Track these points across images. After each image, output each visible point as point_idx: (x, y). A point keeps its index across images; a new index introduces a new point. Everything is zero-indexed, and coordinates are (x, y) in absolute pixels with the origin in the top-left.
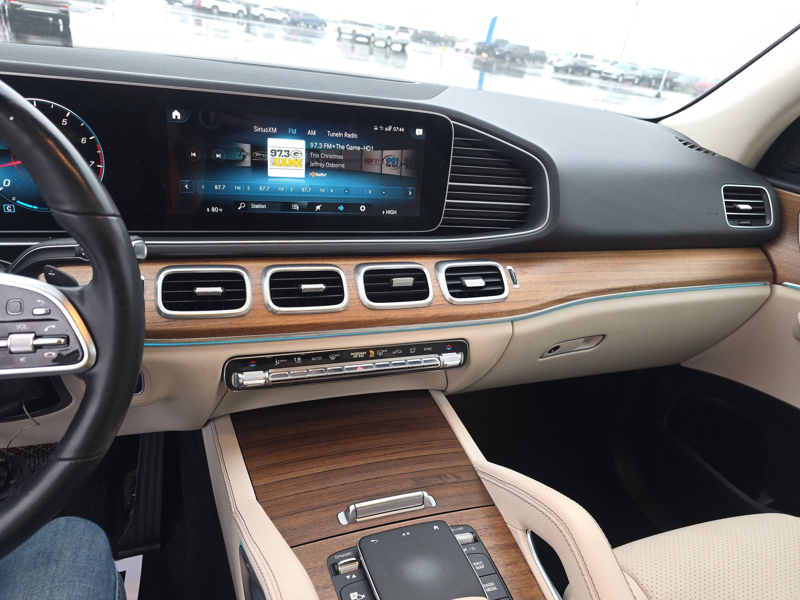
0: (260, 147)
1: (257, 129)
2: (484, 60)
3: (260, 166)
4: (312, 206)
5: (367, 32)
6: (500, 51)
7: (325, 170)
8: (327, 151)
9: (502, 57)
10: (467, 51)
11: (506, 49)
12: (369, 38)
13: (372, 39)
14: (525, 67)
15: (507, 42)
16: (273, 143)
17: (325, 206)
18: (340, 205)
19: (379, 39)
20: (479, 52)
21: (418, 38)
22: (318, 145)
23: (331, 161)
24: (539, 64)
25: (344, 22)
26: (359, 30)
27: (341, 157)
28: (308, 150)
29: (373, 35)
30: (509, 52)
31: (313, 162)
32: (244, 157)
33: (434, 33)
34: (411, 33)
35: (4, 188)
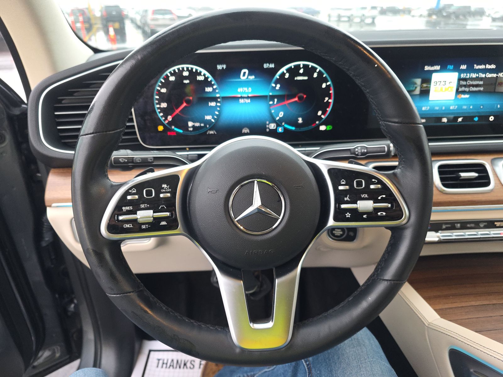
0: (427, 80)
1: (427, 68)
2: (433, 21)
3: (425, 93)
4: (456, 118)
5: (348, 13)
6: (447, 12)
7: (469, 92)
8: (472, 79)
9: (448, 16)
10: (421, 16)
11: (451, 10)
12: (349, 17)
13: (351, 18)
14: (468, 20)
15: (452, 5)
16: (435, 77)
17: (465, 118)
18: (475, 117)
19: (357, 17)
20: (430, 15)
21: (383, 12)
22: (467, 76)
23: (473, 86)
24: (479, 17)
25: (332, 9)
26: (342, 13)
27: (481, 83)
28: (460, 79)
29: (352, 15)
30: (454, 13)
31: (461, 87)
32: (416, 88)
33: (395, 7)
34: (379, 9)
35: (280, 118)
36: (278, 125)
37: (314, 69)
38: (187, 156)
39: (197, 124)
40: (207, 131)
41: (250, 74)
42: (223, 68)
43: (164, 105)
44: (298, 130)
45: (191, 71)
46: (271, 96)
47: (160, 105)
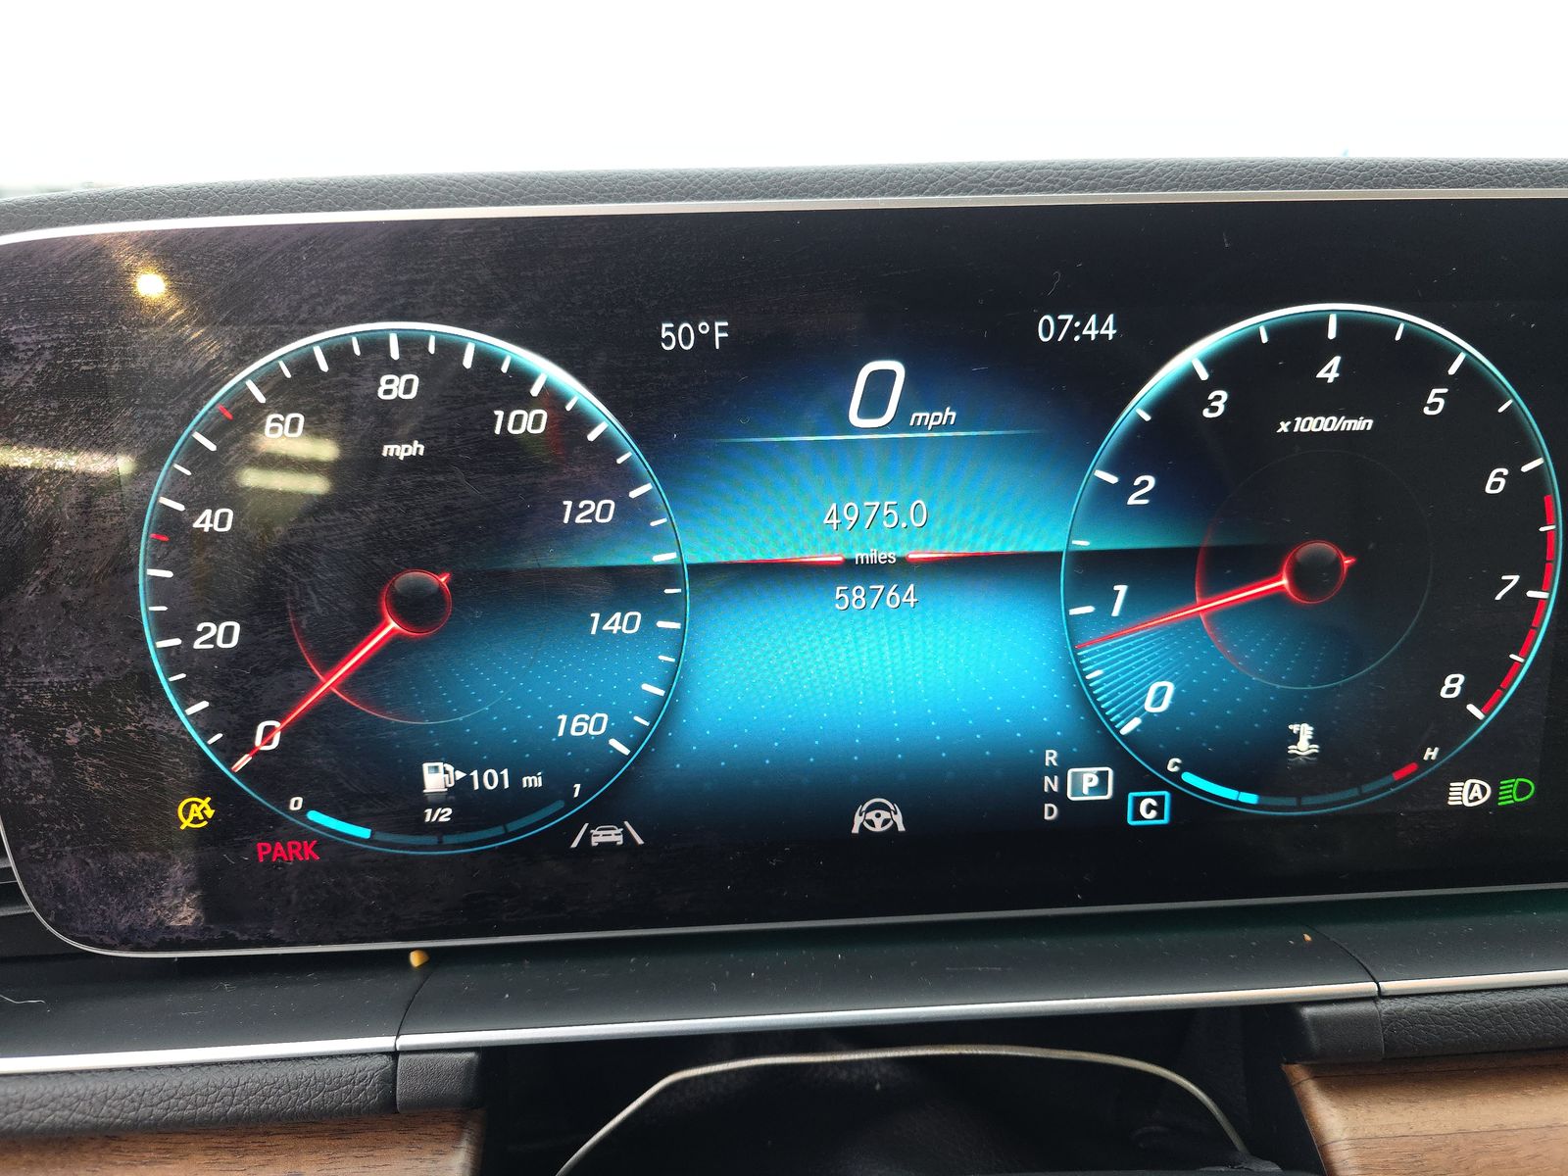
35: (1149, 719)
36: (1133, 777)
37: (1428, 358)
38: (384, 1060)
39: (492, 779)
40: (572, 827)
41: (919, 394)
42: (704, 341)
43: (219, 635)
44: (1285, 807)
45: (436, 367)
46: (1081, 558)
47: (190, 635)
